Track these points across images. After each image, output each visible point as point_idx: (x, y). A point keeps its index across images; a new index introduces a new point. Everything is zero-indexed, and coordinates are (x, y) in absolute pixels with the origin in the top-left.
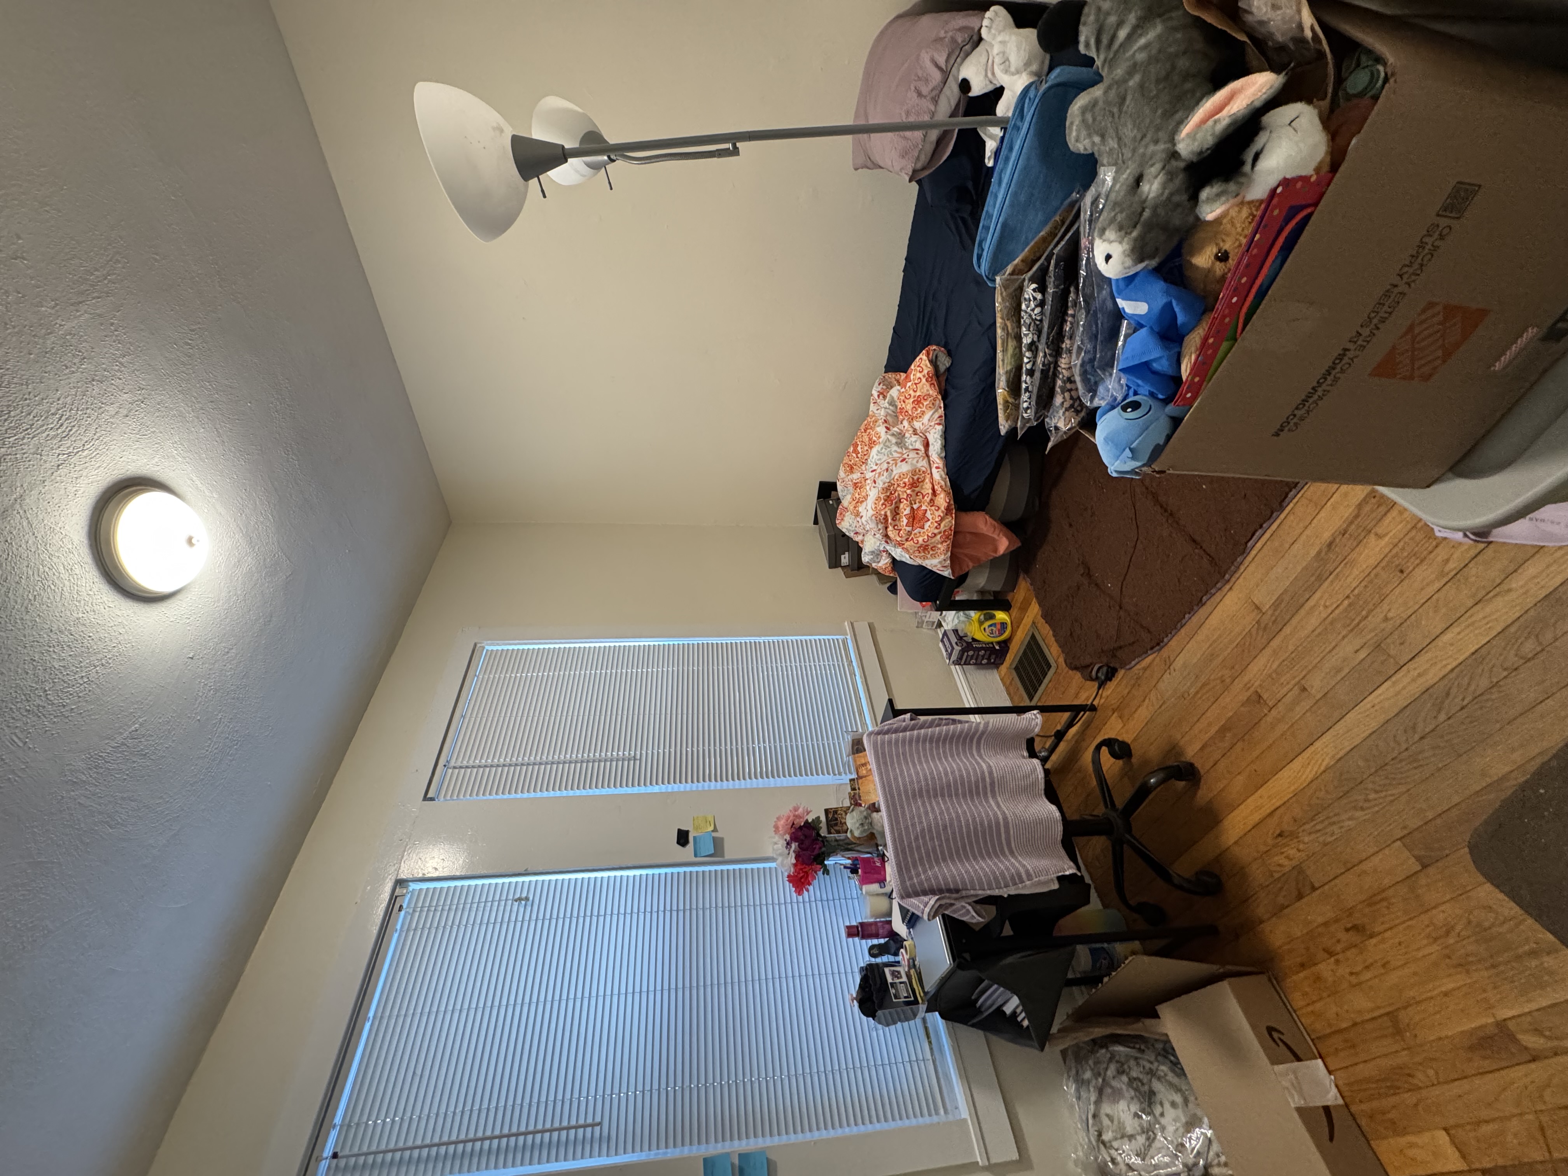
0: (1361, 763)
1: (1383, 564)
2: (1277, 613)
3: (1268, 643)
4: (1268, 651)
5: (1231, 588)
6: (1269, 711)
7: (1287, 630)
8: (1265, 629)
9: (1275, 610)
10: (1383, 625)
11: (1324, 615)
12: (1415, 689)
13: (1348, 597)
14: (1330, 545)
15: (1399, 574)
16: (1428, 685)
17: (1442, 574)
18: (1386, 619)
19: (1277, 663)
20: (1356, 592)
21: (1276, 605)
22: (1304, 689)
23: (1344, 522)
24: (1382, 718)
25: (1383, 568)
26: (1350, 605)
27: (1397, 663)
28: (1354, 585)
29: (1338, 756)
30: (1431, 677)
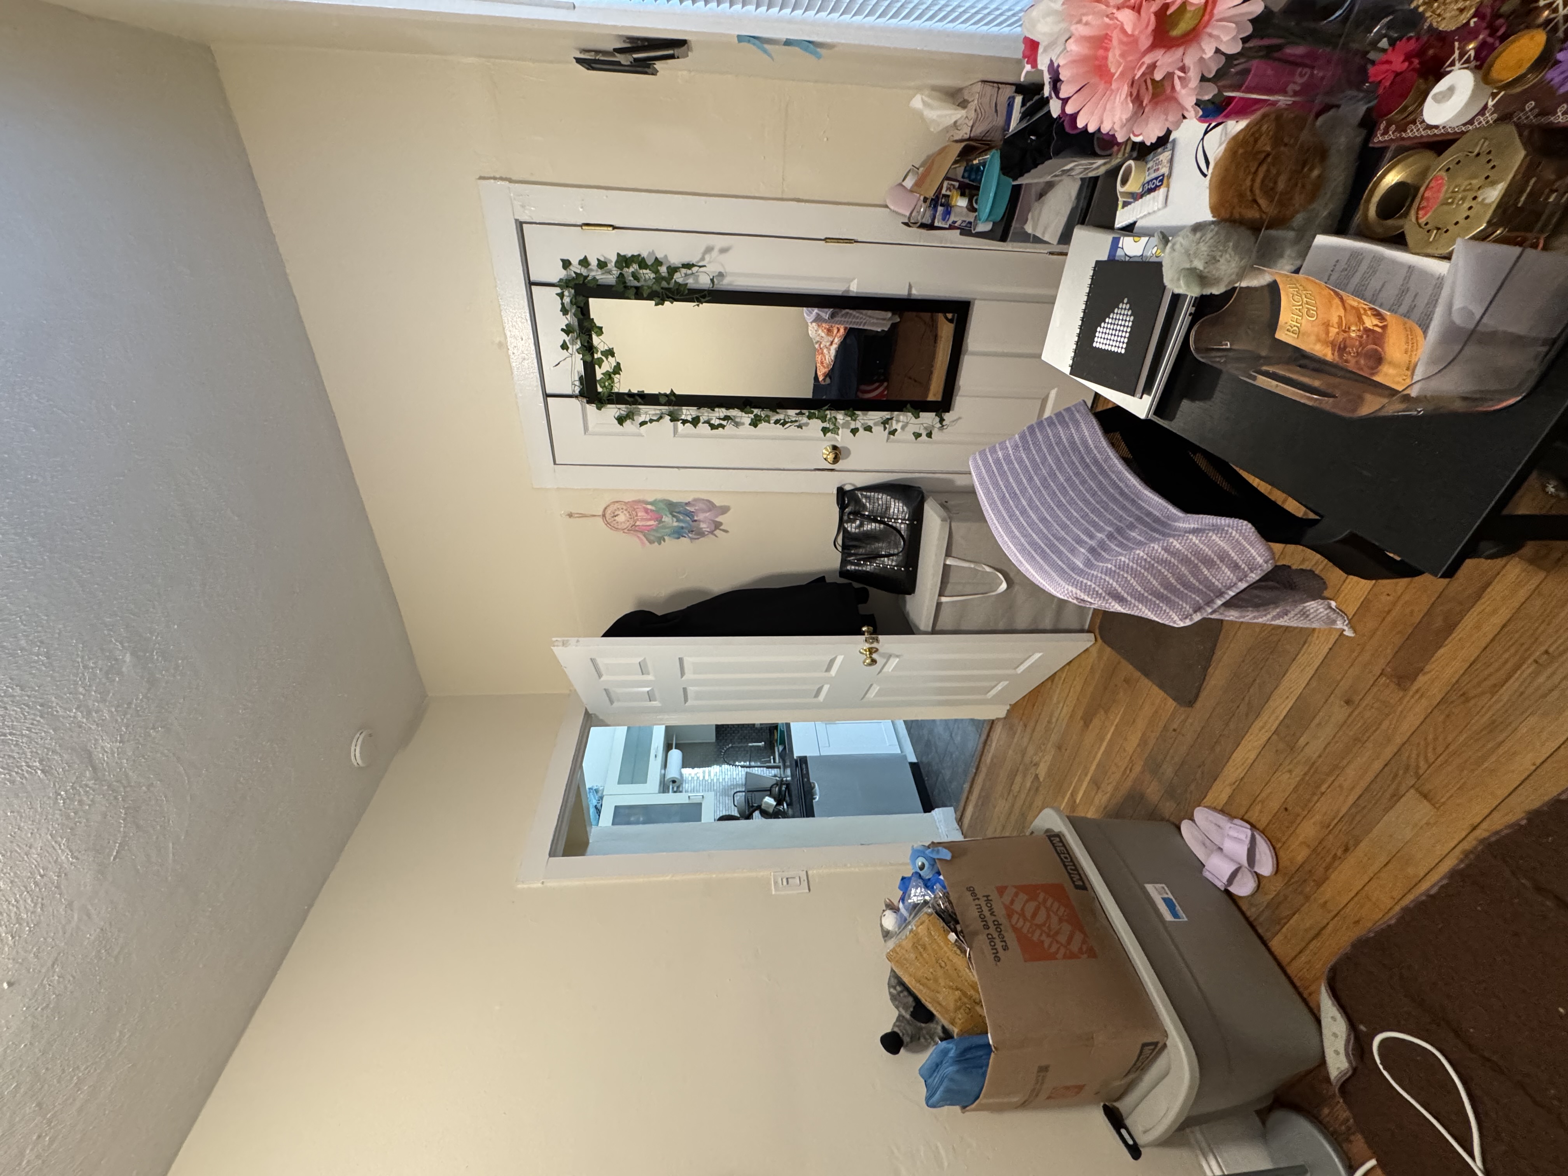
0: (1288, 647)
1: (1299, 819)
2: (1393, 786)
3: (1399, 750)
4: (1399, 740)
5: (1474, 828)
6: (1383, 670)
7: (1377, 766)
8: (1407, 768)
9: (1397, 789)
10: (1291, 767)
11: (1341, 779)
12: (1264, 716)
13: (1323, 794)
14: (1346, 850)
15: (1288, 807)
16: (1259, 719)
17: (1262, 802)
18: (1290, 771)
19: (1385, 725)
20: (1316, 798)
21: (1396, 797)
22: (1348, 702)
23: (1336, 868)
24: (1281, 688)
25: (1298, 815)
26: (1318, 787)
27: (1278, 735)
28: (1318, 804)
29: (1307, 645)
30: (1258, 724)
